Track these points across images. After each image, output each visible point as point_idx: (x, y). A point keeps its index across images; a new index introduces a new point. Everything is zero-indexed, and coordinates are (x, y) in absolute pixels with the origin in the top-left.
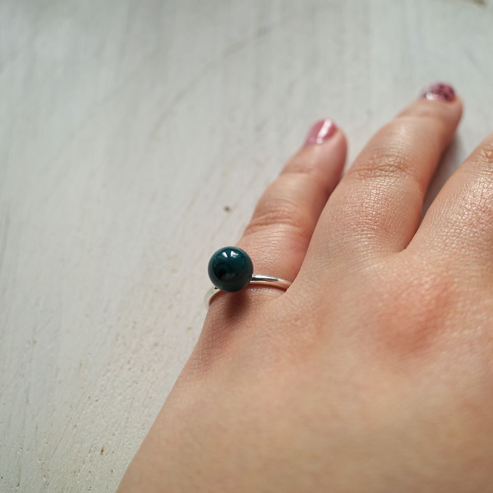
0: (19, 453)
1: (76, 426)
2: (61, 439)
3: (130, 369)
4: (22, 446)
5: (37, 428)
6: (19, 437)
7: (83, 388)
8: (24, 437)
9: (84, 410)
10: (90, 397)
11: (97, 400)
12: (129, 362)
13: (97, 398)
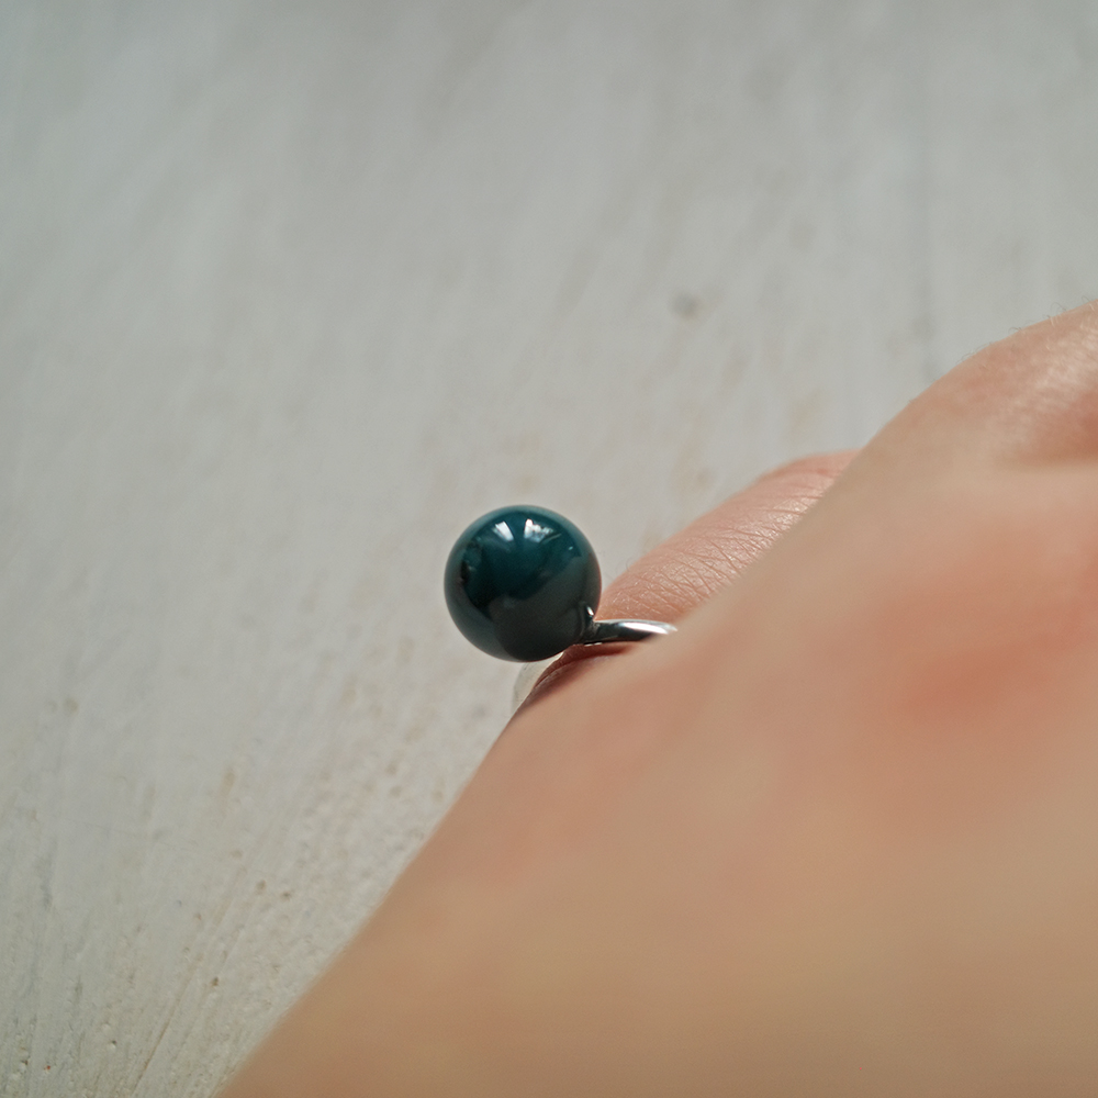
0: (16, 1077)
1: (215, 982)
2: (166, 1025)
3: (396, 792)
4: (26, 1054)
5: (78, 989)
6: (16, 1021)
7: (238, 854)
8: (34, 1021)
9: (242, 926)
10: (262, 885)
11: (286, 895)
12: (392, 770)
13: (287, 888)
